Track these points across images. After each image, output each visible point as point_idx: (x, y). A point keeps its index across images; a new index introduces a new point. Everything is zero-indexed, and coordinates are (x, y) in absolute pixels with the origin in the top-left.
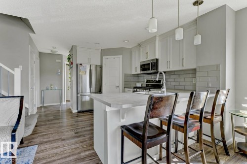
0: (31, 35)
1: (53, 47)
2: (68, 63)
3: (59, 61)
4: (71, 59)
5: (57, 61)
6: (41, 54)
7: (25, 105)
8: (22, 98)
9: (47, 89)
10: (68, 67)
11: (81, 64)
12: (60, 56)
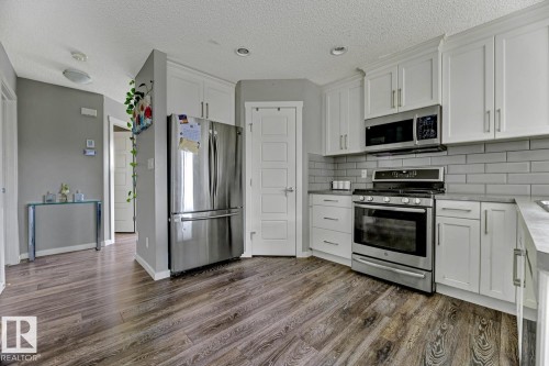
3: (92, 112)
4: (147, 97)
5: (85, 111)
9: (50, 202)
11: (182, 117)
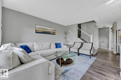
0: (96, 24)
1: (104, 25)
2: (112, 30)
3: (108, 30)
6: (99, 29)
7: (93, 46)
8: (92, 43)
9: (102, 42)
10: (112, 32)
11: (119, 30)
12: (108, 28)
